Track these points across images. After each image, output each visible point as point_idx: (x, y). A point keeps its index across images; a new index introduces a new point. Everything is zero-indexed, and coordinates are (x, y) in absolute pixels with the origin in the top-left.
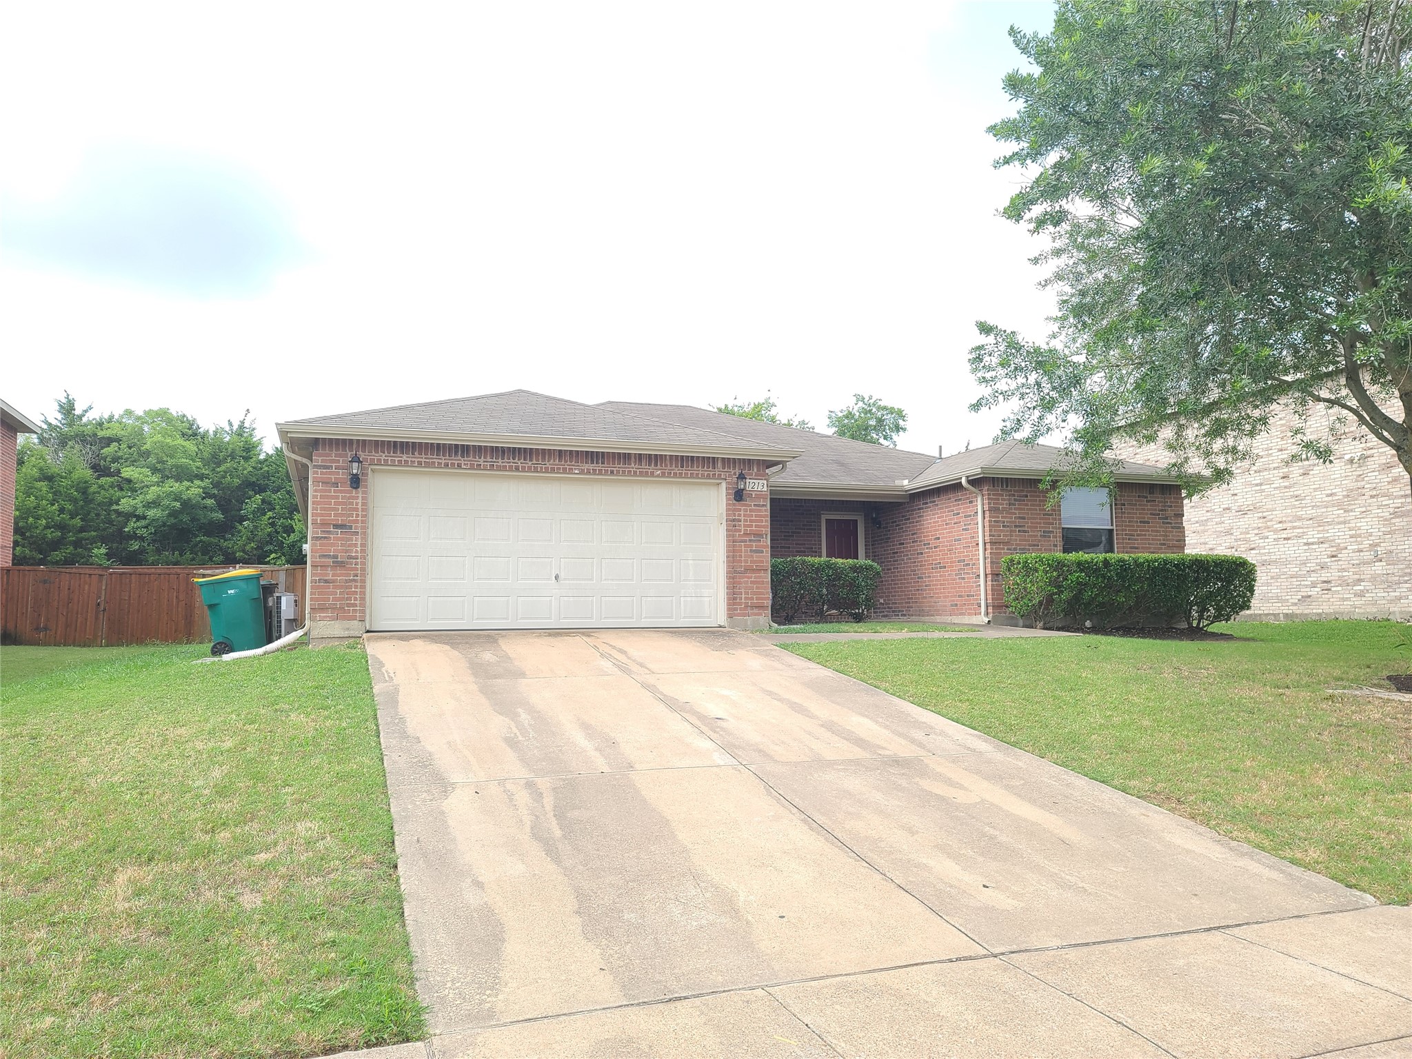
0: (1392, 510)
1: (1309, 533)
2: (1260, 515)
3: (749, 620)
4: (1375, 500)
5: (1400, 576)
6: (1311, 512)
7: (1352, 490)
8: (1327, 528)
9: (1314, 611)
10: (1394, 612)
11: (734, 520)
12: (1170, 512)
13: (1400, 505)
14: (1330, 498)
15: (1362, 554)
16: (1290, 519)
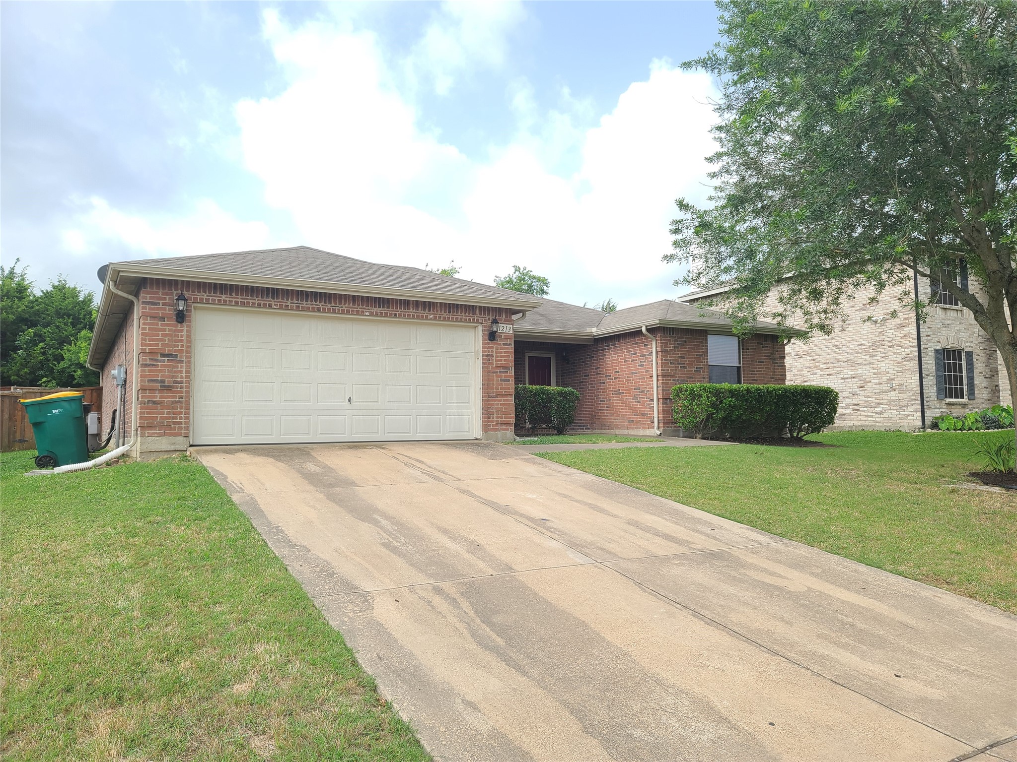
0: (903, 356)
1: (845, 371)
2: (811, 358)
3: (499, 434)
4: (892, 349)
5: (908, 401)
6: (846, 357)
7: (875, 342)
8: (857, 367)
9: (847, 424)
10: (904, 425)
11: (488, 356)
12: (777, 355)
13: (909, 352)
14: (860, 347)
15: (881, 386)
16: (832, 361)
